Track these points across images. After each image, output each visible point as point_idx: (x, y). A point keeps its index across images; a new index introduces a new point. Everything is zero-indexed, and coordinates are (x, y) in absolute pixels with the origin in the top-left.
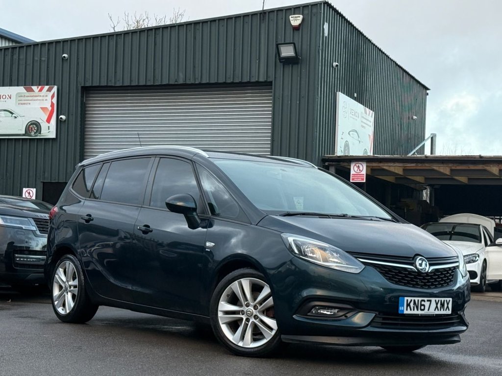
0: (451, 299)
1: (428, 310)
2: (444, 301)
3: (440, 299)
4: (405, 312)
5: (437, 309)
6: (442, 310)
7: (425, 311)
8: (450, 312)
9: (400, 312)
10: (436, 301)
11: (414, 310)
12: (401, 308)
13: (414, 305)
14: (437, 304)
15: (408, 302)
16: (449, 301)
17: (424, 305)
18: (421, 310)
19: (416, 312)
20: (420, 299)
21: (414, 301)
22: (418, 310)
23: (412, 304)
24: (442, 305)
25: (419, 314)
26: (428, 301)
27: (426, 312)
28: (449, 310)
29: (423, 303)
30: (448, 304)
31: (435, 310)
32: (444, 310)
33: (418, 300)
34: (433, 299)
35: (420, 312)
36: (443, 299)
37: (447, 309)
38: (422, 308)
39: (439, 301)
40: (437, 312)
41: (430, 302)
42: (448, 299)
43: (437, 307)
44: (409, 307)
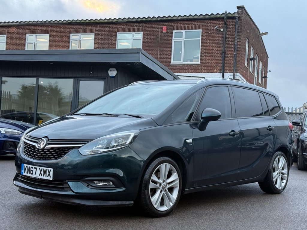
0: (52, 169)
1: (35, 175)
2: (46, 170)
3: (43, 168)
4: (24, 174)
5: (41, 175)
6: (45, 176)
7: (33, 175)
8: (51, 179)
10: (40, 169)
12: (22, 171)
14: (41, 171)
15: (25, 167)
16: (51, 170)
20: (31, 166)
21: (28, 167)
22: (29, 174)
23: (27, 169)
24: (45, 173)
25: (30, 177)
26: (35, 168)
28: (50, 177)
29: (32, 169)
30: (49, 172)
31: (39, 175)
32: (46, 176)
34: (38, 168)
36: (45, 168)
37: (49, 176)
38: (32, 172)
39: (42, 169)
40: (41, 177)
41: (36, 169)
42: (49, 169)
43: (41, 173)
44: (25, 171)
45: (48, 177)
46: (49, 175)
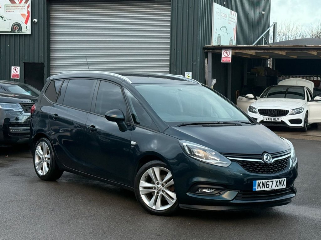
0: (286, 179)
1: (271, 187)
2: (281, 180)
4: (257, 190)
7: (269, 188)
9: (254, 190)
10: (276, 181)
12: (254, 188)
14: (277, 183)
15: (259, 183)
19: (263, 189)
21: (263, 182)
22: (265, 188)
23: (261, 185)
24: (280, 183)
25: (265, 190)
28: (284, 186)
30: (284, 182)
31: (275, 187)
33: (265, 182)
34: (274, 180)
38: (268, 186)
39: (278, 181)
40: (277, 188)
41: (272, 182)
42: (284, 179)
43: (277, 185)
44: (259, 187)
45: (282, 186)
46: (283, 184)
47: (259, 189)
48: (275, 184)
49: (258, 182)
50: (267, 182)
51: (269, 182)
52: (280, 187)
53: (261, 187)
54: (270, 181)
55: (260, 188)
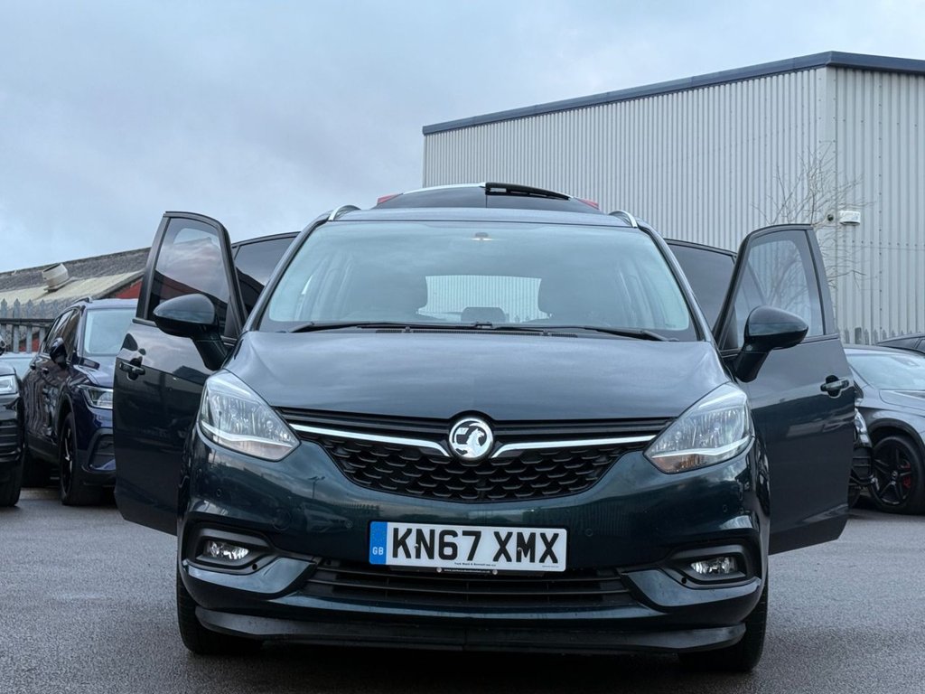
0: (563, 533)
1: (471, 557)
2: (534, 535)
3: (515, 530)
4: (390, 561)
5: (502, 558)
6: (525, 560)
7: (457, 561)
8: (561, 566)
9: (372, 561)
10: (498, 534)
11: (418, 556)
12: (375, 551)
13: (418, 542)
14: (503, 544)
15: (400, 536)
16: (556, 536)
17: (454, 546)
18: (443, 556)
19: (424, 562)
20: (439, 528)
21: (420, 533)
22: (431, 556)
23: (411, 542)
24: (526, 546)
25: (436, 568)
26: (465, 533)
27: (461, 562)
28: (555, 560)
29: (448, 539)
30: (549, 545)
31: (496, 559)
32: (532, 560)
33: (432, 532)
34: (487, 533)
35: (438, 563)
36: (527, 531)
37: (549, 559)
38: (448, 551)
39: (510, 534)
40: (503, 565)
41: (473, 538)
42: (549, 532)
43: (503, 551)
44: (401, 550)
45: (542, 560)
46: (549, 553)
47: (401, 560)
48: (488, 545)
49: (396, 531)
50: (443, 534)
51: (454, 534)
52: (525, 565)
53: (413, 552)
54: (460, 533)
55: (408, 555)
